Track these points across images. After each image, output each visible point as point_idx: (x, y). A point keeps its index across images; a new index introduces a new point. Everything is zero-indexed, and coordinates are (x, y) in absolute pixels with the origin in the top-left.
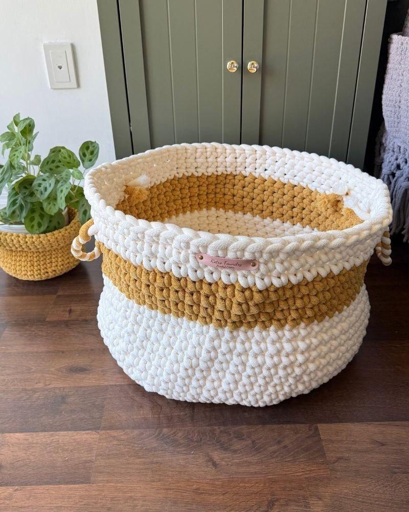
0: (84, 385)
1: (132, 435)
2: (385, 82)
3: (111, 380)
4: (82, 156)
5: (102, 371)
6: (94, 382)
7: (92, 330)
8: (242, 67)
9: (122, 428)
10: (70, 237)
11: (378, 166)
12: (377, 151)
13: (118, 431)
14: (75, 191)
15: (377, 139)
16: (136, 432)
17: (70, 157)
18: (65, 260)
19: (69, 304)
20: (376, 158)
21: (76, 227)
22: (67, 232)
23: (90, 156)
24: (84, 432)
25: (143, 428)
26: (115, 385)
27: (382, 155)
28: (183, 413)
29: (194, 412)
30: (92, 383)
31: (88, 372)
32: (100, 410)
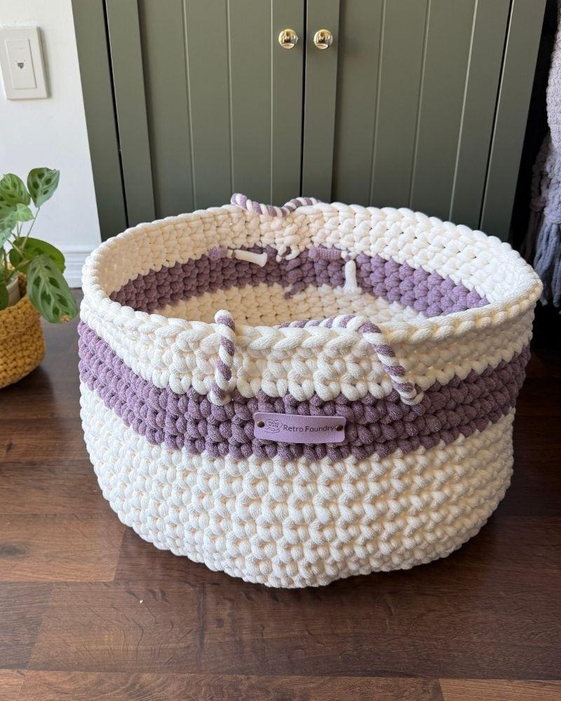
0: (12, 580)
1: (82, 683)
2: (553, 65)
3: (59, 574)
4: (31, 185)
5: (46, 556)
6: (29, 574)
7: (39, 480)
8: (305, 41)
9: (67, 667)
10: (16, 324)
11: (536, 213)
12: (534, 189)
13: (60, 673)
14: (23, 246)
15: (535, 167)
16: (92, 677)
17: (14, 186)
18: (9, 362)
19: (9, 435)
20: (532, 199)
21: (27, 309)
22: (10, 316)
23: (46, 186)
25: (106, 670)
26: (66, 583)
27: (544, 194)
28: (182, 645)
29: (202, 643)
30: (26, 576)
31: (21, 556)
32: (32, 629)
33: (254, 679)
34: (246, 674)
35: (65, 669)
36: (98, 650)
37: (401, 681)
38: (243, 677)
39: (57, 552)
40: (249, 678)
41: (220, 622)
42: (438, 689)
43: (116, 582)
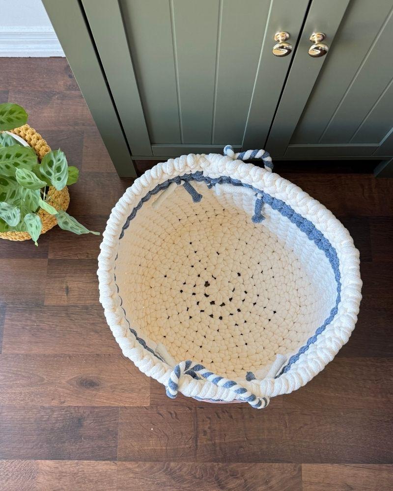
0: (96, 405)
1: (144, 468)
3: (121, 400)
5: (111, 387)
6: (105, 401)
9: (136, 460)
13: (132, 463)
16: (148, 465)
19: (64, 277)
24: (104, 462)
25: (154, 461)
26: (125, 407)
28: (187, 446)
29: (197, 445)
30: (103, 402)
31: (97, 387)
32: (114, 437)
33: (221, 464)
34: (217, 462)
35: (134, 461)
36: (148, 449)
37: (285, 465)
38: (215, 464)
39: (116, 385)
40: (218, 464)
41: (205, 432)
42: (300, 470)
43: (151, 407)
